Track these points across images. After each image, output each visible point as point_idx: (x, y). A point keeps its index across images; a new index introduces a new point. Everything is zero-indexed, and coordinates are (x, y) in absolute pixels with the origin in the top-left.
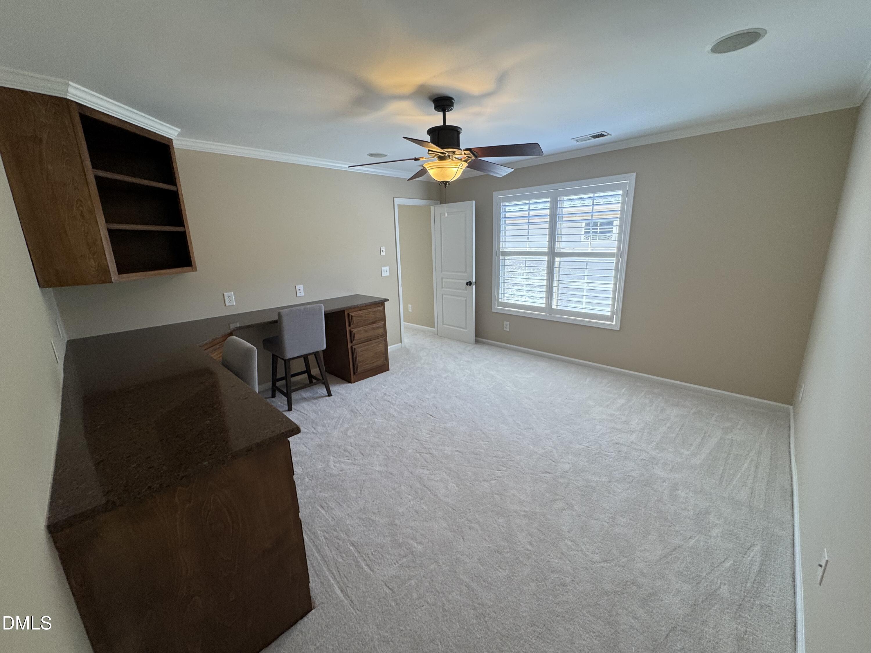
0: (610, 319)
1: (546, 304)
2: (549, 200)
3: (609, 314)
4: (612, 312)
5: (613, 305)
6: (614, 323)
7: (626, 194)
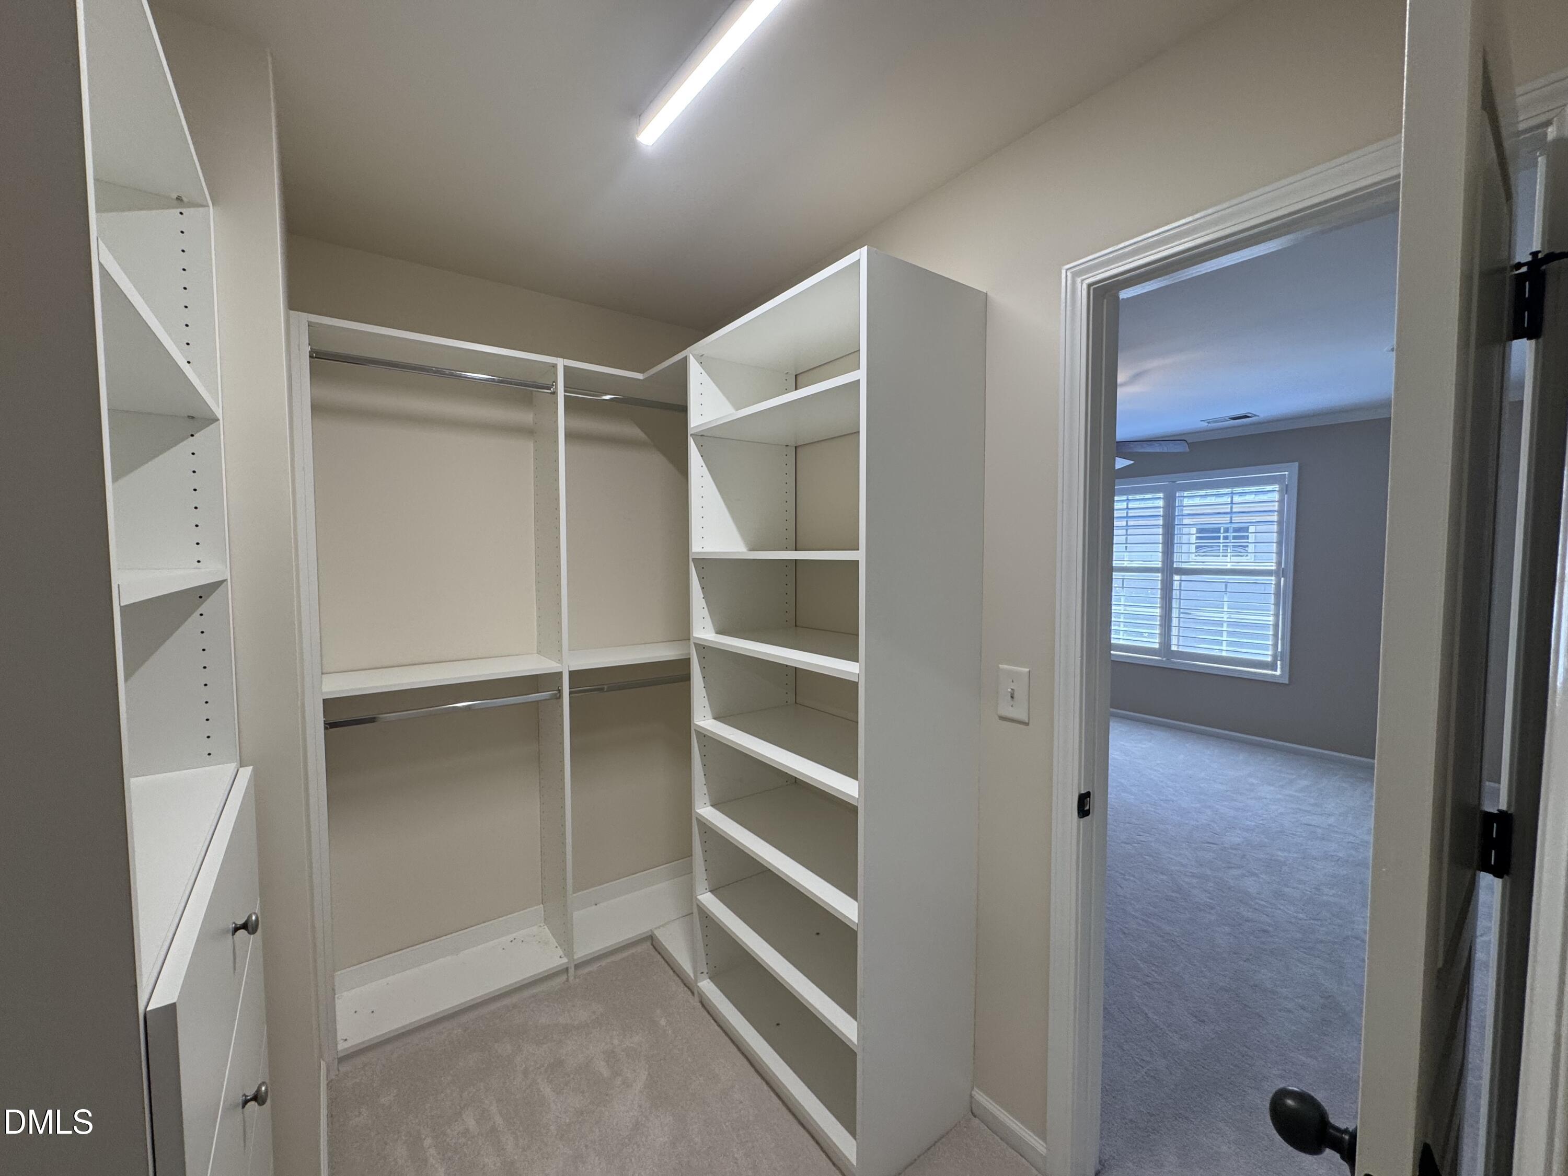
0: (1273, 666)
1: (1160, 643)
2: (1161, 495)
3: (1269, 659)
4: (1275, 657)
5: (1275, 645)
6: (1278, 673)
7: (1285, 491)
